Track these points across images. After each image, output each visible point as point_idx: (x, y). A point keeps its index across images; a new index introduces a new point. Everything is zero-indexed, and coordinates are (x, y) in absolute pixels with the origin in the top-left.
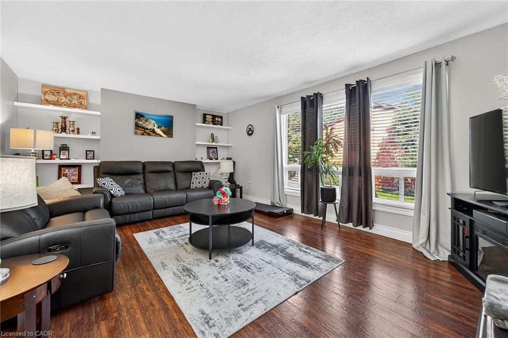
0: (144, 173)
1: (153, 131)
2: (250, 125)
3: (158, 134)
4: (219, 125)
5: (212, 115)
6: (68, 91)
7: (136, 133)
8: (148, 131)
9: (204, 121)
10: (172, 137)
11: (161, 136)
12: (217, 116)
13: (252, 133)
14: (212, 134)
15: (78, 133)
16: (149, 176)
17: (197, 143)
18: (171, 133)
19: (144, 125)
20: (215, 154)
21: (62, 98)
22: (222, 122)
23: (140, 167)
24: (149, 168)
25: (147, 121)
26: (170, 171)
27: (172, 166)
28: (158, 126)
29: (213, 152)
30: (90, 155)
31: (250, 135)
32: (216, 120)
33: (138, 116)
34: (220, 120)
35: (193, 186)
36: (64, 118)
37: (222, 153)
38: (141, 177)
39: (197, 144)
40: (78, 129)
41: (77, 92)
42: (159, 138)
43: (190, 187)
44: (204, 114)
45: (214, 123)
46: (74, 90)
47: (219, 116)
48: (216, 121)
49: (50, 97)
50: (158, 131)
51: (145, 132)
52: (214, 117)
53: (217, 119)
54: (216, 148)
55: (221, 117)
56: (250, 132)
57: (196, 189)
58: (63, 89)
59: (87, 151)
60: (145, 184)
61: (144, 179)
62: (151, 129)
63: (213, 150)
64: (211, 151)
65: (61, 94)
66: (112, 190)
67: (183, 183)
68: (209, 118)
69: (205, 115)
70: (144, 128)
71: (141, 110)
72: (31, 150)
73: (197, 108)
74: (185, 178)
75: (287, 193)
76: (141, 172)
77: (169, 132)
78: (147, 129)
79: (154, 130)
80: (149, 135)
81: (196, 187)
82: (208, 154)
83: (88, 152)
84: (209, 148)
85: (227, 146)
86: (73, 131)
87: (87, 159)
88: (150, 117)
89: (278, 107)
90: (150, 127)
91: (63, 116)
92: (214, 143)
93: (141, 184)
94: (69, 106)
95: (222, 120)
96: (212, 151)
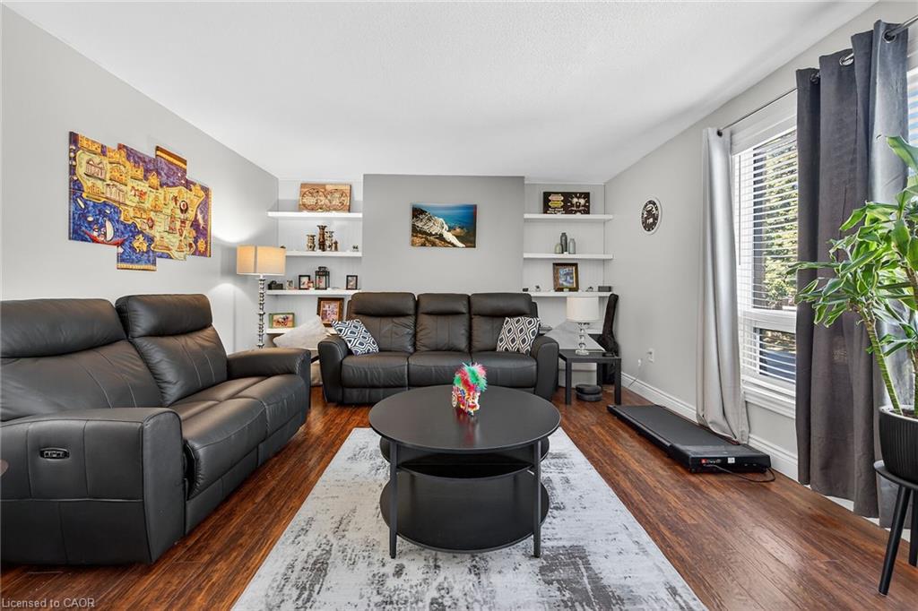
0: (416, 314)
1: (441, 237)
2: (650, 202)
3: (449, 243)
4: (578, 214)
5: (563, 194)
6: (329, 188)
7: (413, 244)
8: (432, 238)
9: (546, 208)
10: (475, 247)
11: (454, 246)
12: (575, 194)
13: (654, 224)
14: (564, 234)
15: (336, 249)
16: (425, 321)
17: (526, 256)
18: (472, 239)
19: (426, 227)
20: (572, 278)
21: (321, 198)
22: (588, 207)
23: (411, 304)
24: (425, 306)
25: (429, 220)
26: (463, 313)
27: (465, 302)
28: (449, 227)
29: (567, 274)
30: (352, 283)
31: (649, 227)
32: (574, 202)
33: (417, 212)
34: (582, 201)
35: (501, 347)
36: (323, 228)
37: (587, 276)
38: (410, 321)
39: (525, 259)
40: (336, 243)
41: (339, 187)
42: (452, 249)
43: (496, 349)
44: (545, 193)
45: (568, 208)
46: (335, 185)
47: (581, 194)
48: (572, 206)
49: (310, 201)
50: (449, 237)
51: (427, 239)
52: (567, 196)
53: (575, 200)
54: (576, 265)
55: (586, 196)
56: (650, 220)
57: (507, 354)
58: (323, 186)
59: (348, 276)
60: (415, 335)
61: (415, 326)
62: (436, 234)
63: (567, 269)
64: (563, 271)
65: (321, 193)
66: (350, 341)
67: (481, 339)
68: (557, 201)
69: (547, 195)
70: (425, 233)
71: (422, 202)
72: (259, 276)
73: (526, 182)
74: (488, 328)
75: (751, 399)
76: (412, 312)
77: (469, 238)
78: (431, 234)
79: (441, 235)
80: (434, 244)
81: (506, 349)
82: (556, 278)
83: (349, 278)
84: (558, 265)
85: (604, 260)
86: (330, 246)
87: (347, 289)
88: (435, 212)
89: (720, 134)
90: (435, 230)
91: (320, 224)
92: (566, 255)
93: (408, 334)
94: (328, 209)
95: (588, 201)
96: (566, 272)
